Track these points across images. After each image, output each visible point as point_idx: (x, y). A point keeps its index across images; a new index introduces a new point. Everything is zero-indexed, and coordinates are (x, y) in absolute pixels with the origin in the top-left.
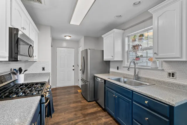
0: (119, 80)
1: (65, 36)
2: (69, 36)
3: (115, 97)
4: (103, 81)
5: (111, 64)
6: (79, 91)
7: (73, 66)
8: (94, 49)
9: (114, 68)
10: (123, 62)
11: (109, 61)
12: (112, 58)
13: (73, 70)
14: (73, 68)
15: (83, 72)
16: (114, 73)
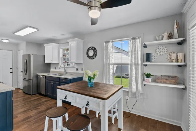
0: (56, 75)
1: (2, 39)
2: (8, 40)
3: (52, 84)
4: (44, 77)
5: (51, 65)
6: (20, 91)
7: (11, 69)
8: (37, 55)
9: (53, 68)
10: (59, 64)
11: (50, 64)
12: (51, 61)
13: (11, 72)
14: (11, 71)
15: (26, 73)
16: (53, 72)
